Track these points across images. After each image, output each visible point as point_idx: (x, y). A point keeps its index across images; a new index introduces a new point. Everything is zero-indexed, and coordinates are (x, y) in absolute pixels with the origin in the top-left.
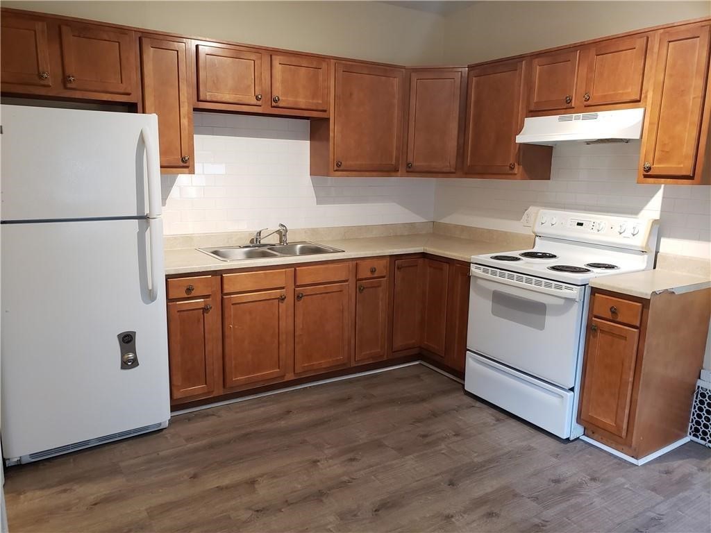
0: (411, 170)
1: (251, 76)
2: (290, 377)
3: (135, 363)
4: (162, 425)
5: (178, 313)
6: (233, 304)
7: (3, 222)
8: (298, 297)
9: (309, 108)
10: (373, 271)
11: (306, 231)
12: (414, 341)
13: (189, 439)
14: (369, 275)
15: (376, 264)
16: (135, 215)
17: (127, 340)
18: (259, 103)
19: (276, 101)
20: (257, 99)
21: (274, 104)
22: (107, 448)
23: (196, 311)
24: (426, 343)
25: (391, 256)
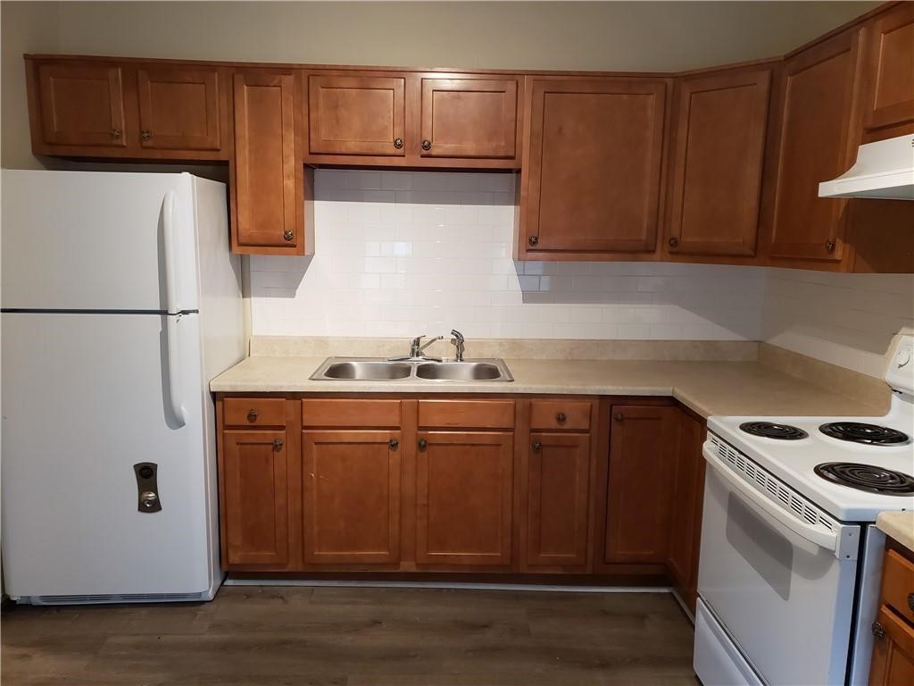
0: (678, 251)
1: (389, 112)
2: (408, 566)
3: (155, 506)
4: (203, 596)
5: (239, 446)
6: (316, 443)
7: (4, 311)
8: (422, 446)
9: (482, 154)
10: (561, 418)
11: (501, 343)
12: (652, 552)
13: (216, 627)
14: (554, 424)
15: (567, 407)
16: (158, 309)
17: (146, 474)
18: (400, 151)
19: (427, 147)
20: (398, 146)
21: (424, 152)
22: (126, 610)
23: (263, 447)
24: (671, 559)
25: (602, 397)
